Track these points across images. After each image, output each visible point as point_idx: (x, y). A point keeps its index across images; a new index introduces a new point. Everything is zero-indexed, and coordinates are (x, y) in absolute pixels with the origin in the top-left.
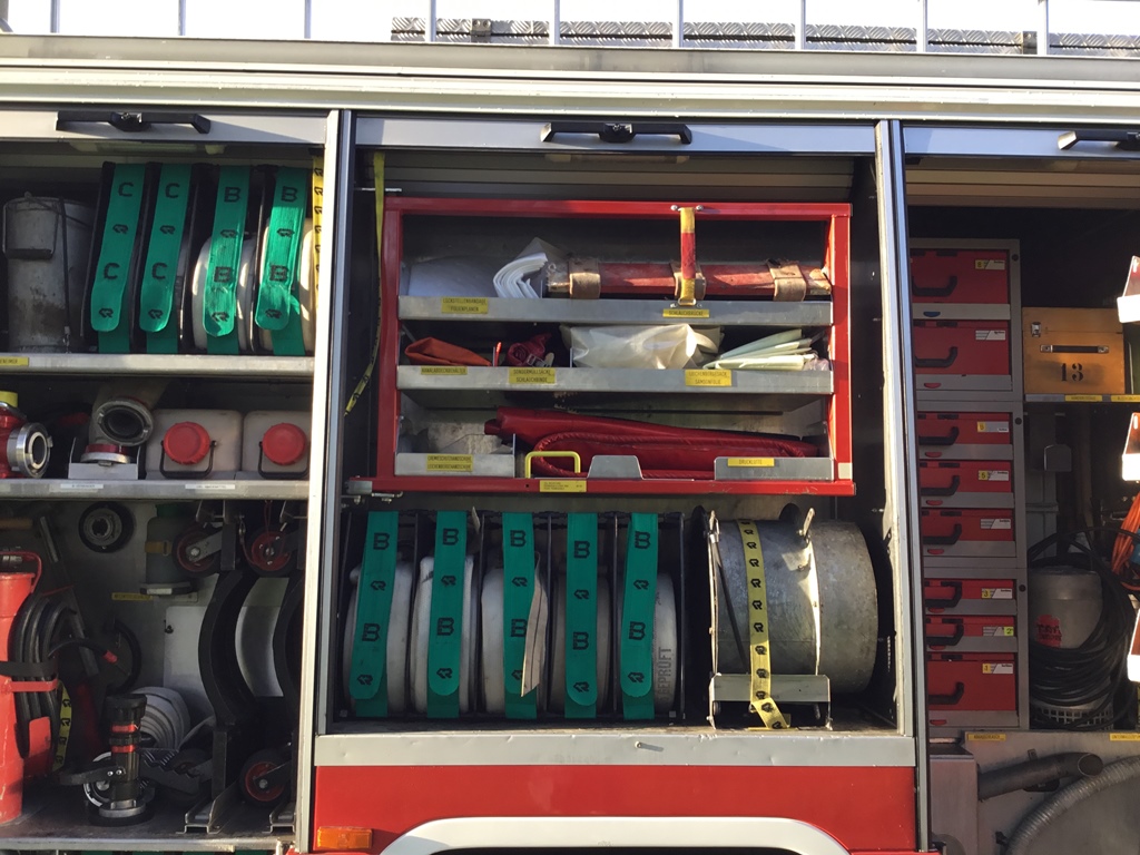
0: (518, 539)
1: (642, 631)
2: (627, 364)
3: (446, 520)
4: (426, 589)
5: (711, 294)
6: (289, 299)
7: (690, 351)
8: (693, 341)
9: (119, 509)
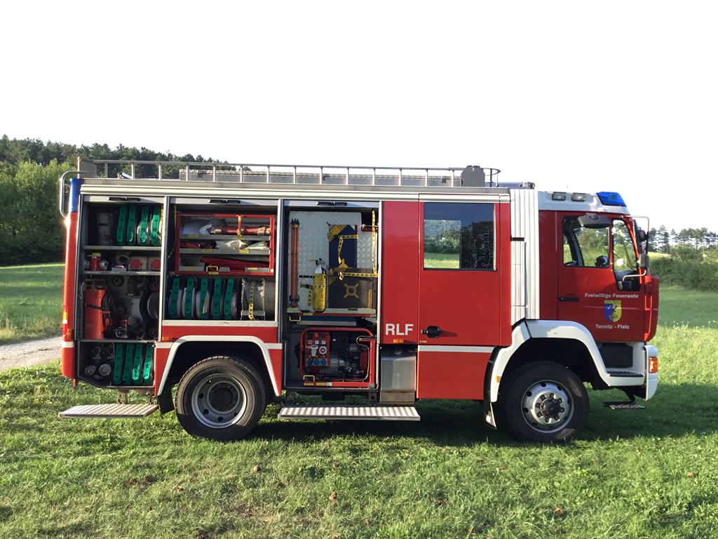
0: (204, 284)
1: (229, 302)
2: (227, 248)
3: (189, 280)
4: (185, 293)
5: (245, 234)
6: (157, 235)
7: (240, 246)
8: (241, 244)
9: (121, 277)
